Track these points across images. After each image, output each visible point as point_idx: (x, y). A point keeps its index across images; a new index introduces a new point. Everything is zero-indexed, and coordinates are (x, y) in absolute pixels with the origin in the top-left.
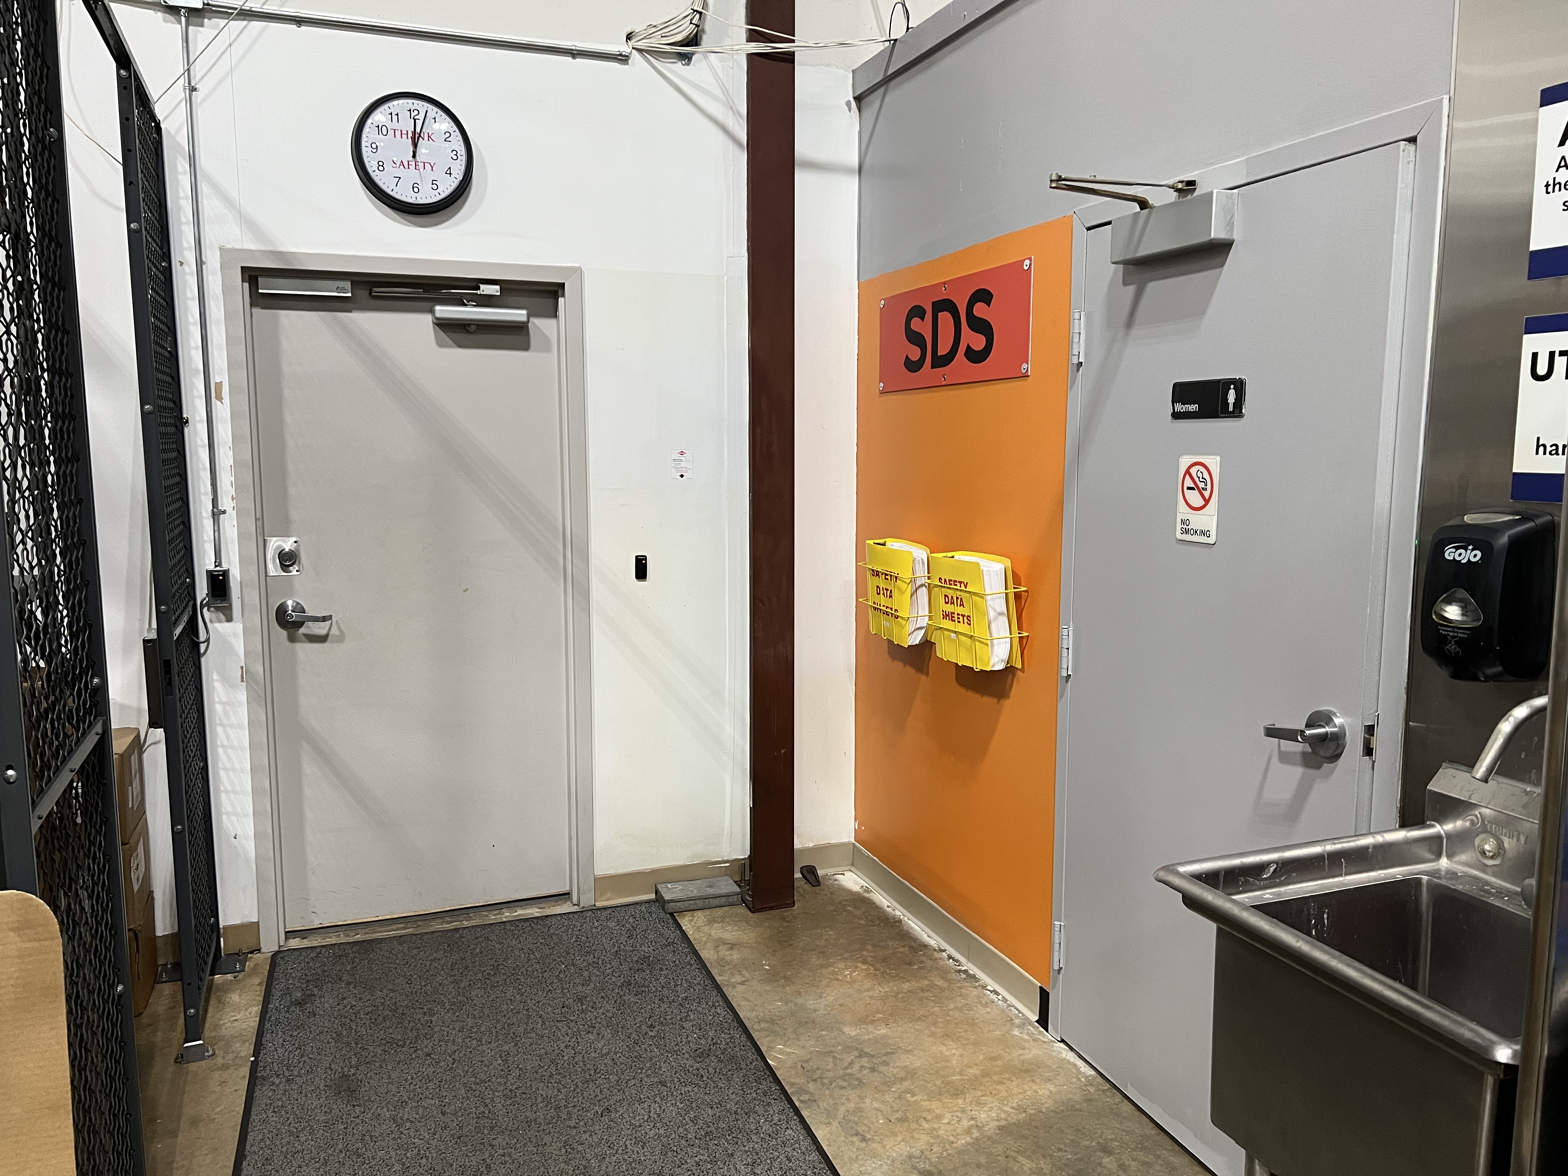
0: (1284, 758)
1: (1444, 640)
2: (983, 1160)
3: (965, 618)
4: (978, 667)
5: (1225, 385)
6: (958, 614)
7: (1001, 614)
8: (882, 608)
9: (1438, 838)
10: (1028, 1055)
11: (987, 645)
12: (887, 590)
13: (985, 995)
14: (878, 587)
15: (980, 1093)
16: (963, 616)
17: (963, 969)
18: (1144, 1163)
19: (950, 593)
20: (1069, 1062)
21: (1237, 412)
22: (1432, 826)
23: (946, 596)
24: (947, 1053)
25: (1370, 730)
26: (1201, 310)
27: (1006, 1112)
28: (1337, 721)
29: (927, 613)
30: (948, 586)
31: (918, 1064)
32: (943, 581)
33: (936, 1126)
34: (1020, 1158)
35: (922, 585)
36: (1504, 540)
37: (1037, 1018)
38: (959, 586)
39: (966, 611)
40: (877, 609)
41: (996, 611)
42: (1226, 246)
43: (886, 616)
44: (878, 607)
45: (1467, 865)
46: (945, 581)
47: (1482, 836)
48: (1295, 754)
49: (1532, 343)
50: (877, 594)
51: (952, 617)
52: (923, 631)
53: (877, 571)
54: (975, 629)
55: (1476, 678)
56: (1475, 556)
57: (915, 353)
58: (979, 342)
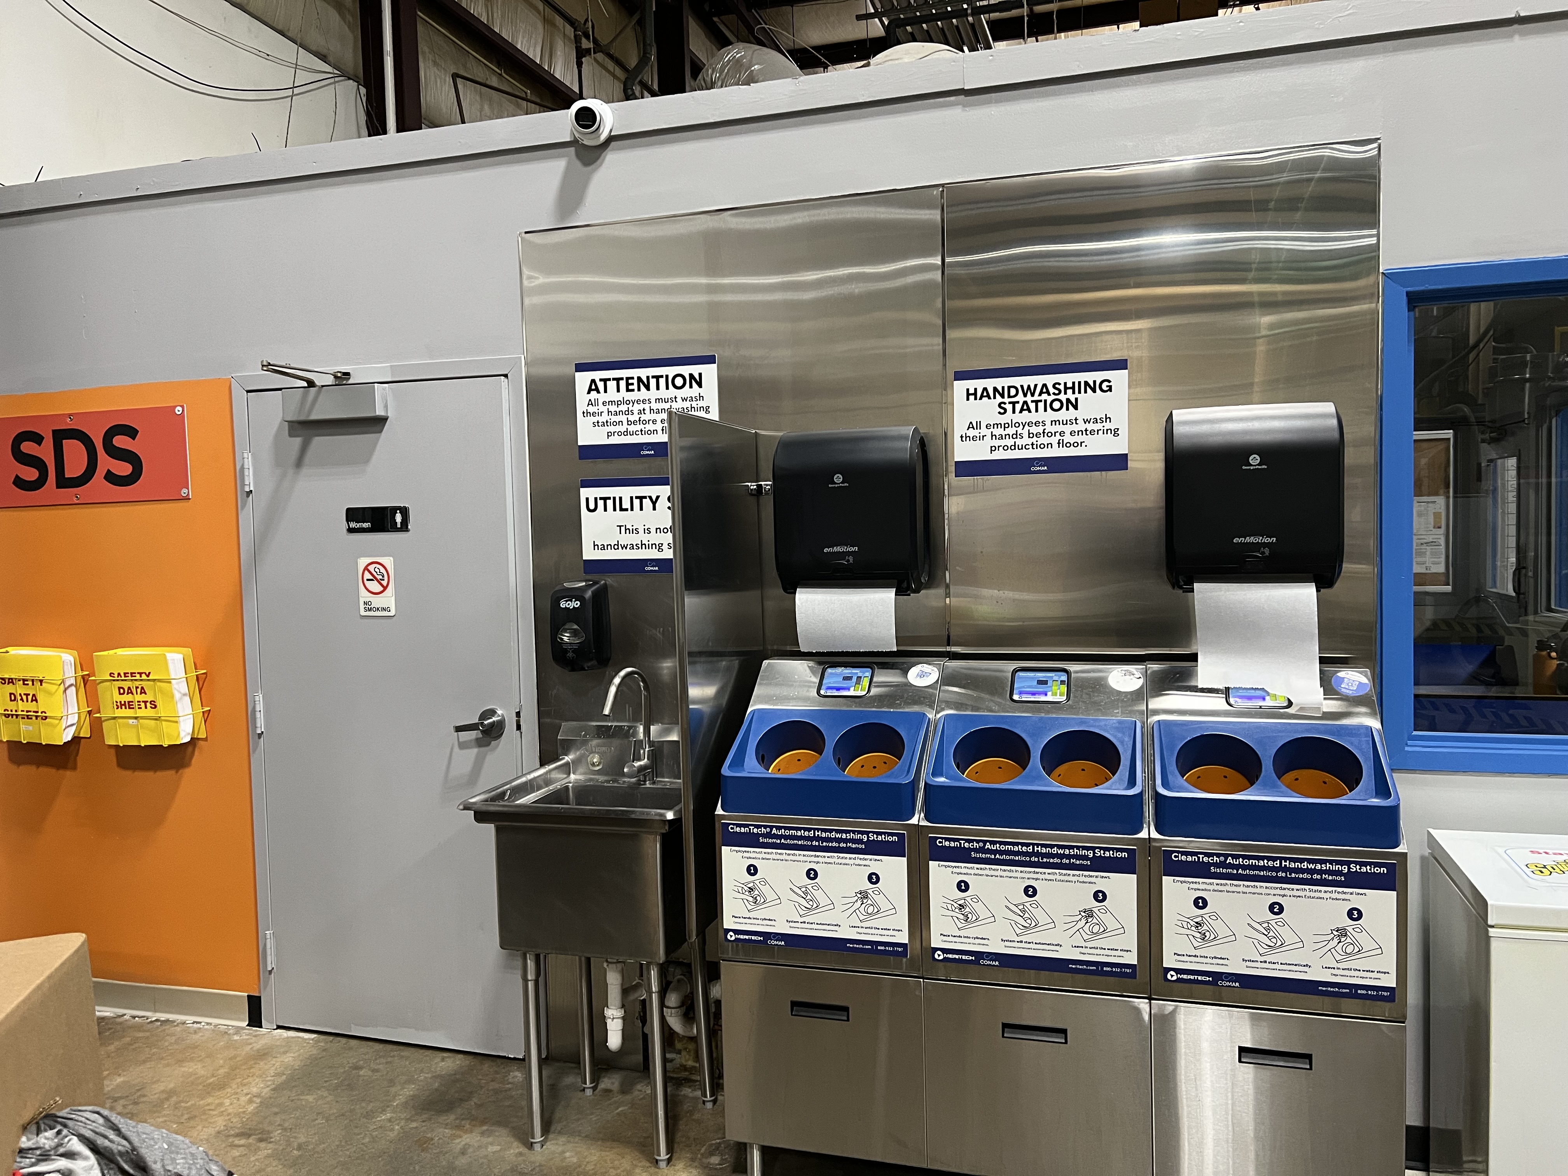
0: (463, 746)
1: (566, 651)
2: (276, 1110)
3: (148, 704)
4: (166, 744)
5: (394, 510)
6: (138, 702)
7: (185, 695)
8: (20, 713)
9: (567, 764)
10: (257, 1046)
11: (177, 722)
12: (27, 695)
13: (189, 1027)
14: (11, 694)
15: (240, 1080)
16: (145, 702)
17: (154, 1019)
18: (387, 1063)
19: (126, 685)
20: (293, 1038)
21: (404, 527)
22: (564, 758)
23: (119, 688)
24: (191, 1070)
25: (518, 714)
26: (365, 459)
27: (270, 1081)
28: (499, 712)
29: (77, 711)
30: (123, 678)
31: (172, 1085)
32: (116, 675)
33: (222, 1109)
34: (302, 1097)
35: (71, 685)
36: (588, 594)
37: (247, 1023)
38: (138, 677)
39: (148, 697)
40: (12, 715)
41: (180, 693)
42: (383, 420)
43: (26, 720)
44: (14, 713)
45: (584, 774)
46: (119, 674)
47: (591, 755)
48: (471, 741)
49: (585, 493)
50: (11, 700)
51: (129, 705)
52: (74, 728)
53: (9, 679)
54: (162, 711)
55: (583, 669)
56: (577, 604)
57: (31, 474)
58: (124, 469)
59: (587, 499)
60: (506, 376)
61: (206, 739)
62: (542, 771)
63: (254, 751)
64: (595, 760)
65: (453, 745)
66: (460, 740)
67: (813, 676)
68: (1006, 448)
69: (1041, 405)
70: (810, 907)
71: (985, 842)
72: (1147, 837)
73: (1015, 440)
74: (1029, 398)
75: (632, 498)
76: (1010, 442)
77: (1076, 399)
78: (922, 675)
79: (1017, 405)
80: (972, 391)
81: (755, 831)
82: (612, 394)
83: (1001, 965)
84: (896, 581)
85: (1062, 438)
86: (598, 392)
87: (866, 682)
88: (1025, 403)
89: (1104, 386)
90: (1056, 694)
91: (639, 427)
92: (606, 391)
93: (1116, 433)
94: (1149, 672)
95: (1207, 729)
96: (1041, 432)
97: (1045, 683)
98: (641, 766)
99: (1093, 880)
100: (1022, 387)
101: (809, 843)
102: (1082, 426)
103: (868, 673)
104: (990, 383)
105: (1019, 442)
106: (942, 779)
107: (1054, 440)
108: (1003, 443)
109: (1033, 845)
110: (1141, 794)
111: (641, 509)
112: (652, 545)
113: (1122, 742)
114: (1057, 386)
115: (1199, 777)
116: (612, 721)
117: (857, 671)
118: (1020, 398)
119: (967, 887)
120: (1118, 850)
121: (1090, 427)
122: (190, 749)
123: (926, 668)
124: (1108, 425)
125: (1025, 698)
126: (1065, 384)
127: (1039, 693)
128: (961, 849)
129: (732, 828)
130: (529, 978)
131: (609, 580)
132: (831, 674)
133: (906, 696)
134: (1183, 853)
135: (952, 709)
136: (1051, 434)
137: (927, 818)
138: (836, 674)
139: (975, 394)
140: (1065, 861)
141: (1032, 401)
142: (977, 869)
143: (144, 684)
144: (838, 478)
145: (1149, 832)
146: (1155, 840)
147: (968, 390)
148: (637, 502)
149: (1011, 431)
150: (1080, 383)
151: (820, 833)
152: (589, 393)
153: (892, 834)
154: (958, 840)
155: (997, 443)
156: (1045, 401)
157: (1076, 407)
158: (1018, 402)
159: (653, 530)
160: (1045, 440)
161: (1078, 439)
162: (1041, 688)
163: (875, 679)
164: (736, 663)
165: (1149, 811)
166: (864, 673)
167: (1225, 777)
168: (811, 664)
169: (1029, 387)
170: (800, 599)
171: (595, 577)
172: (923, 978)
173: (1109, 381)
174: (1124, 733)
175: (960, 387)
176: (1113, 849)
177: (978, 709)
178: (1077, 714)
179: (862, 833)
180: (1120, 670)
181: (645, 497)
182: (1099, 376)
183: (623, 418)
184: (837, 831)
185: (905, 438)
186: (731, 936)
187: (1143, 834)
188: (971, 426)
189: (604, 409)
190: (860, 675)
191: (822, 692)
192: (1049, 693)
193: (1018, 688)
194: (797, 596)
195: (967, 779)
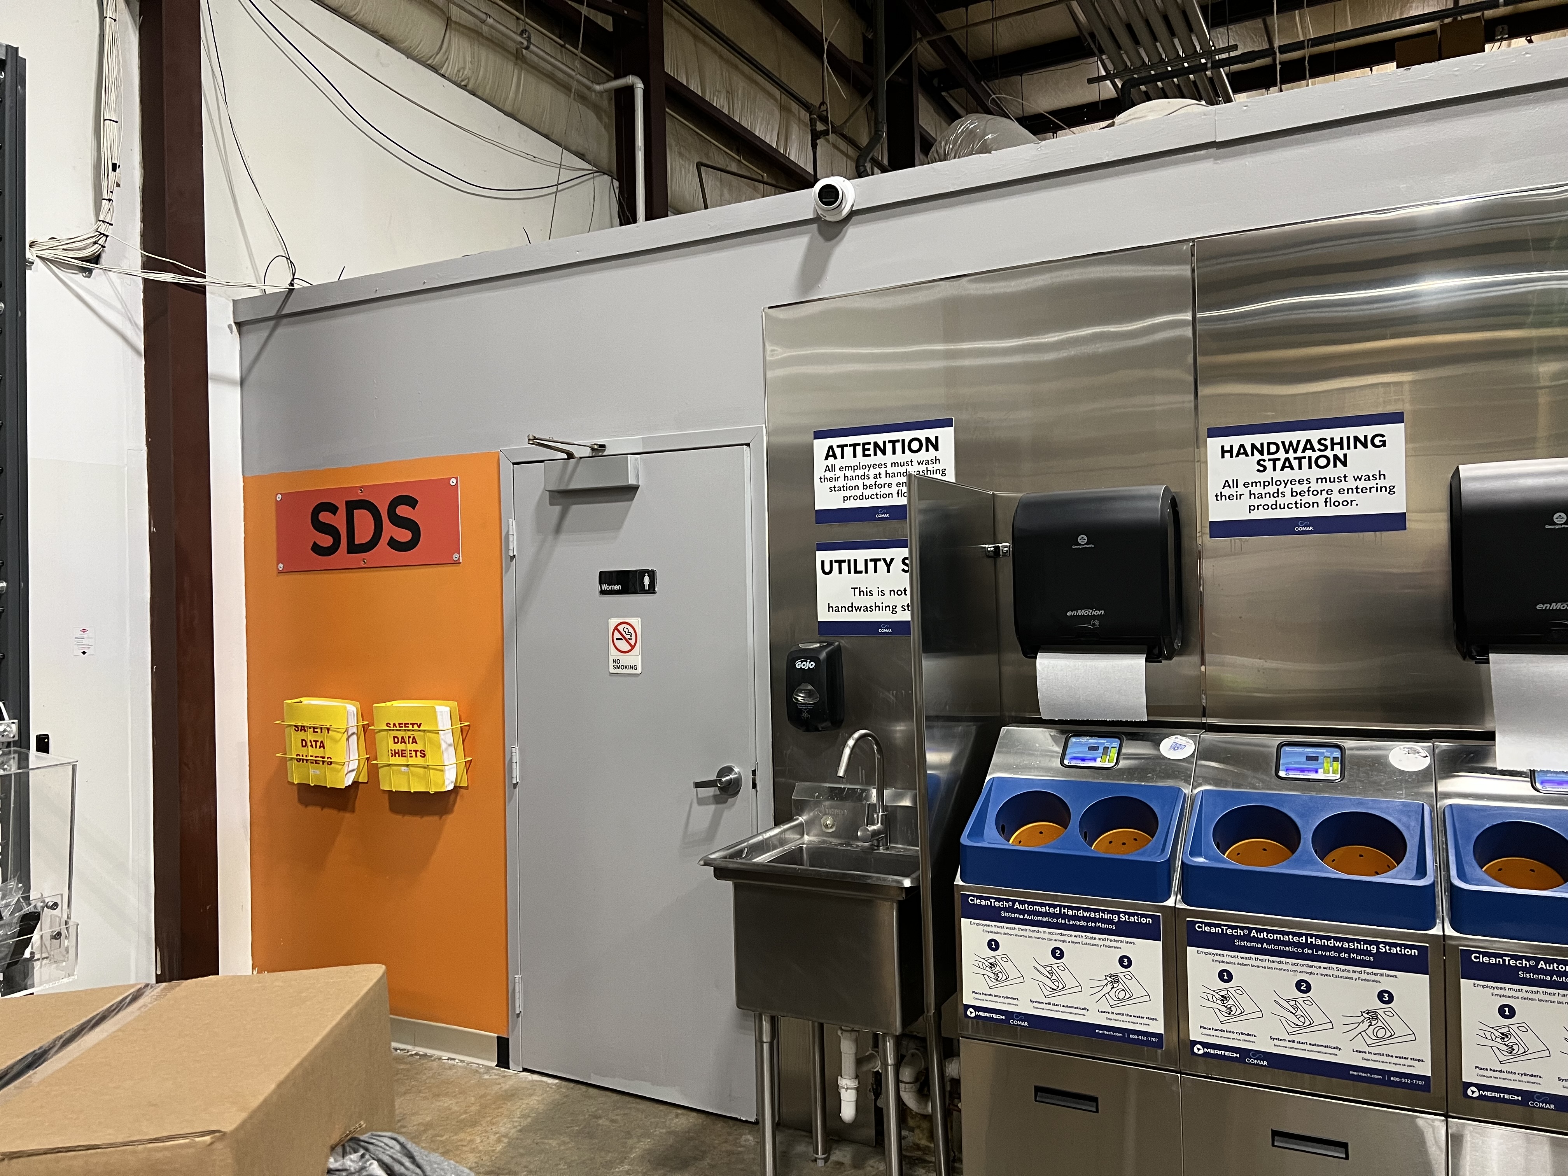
0: (701, 802)
1: (801, 711)
2: (522, 1151)
3: (419, 753)
4: (432, 791)
5: (642, 573)
6: (410, 751)
7: (450, 745)
8: (309, 758)
9: (801, 824)
10: (506, 1086)
11: (442, 771)
12: (316, 742)
13: (444, 1063)
14: (302, 740)
15: (489, 1119)
16: (416, 751)
17: (414, 1053)
18: (624, 1114)
19: (400, 734)
20: (537, 1081)
21: (652, 590)
22: (798, 819)
23: (394, 737)
24: (446, 1105)
25: (754, 773)
26: (617, 525)
27: (516, 1122)
28: (736, 770)
29: (357, 757)
30: (398, 728)
31: (429, 1118)
32: (392, 726)
33: (473, 1146)
34: (546, 1141)
35: (353, 734)
36: (823, 655)
37: (496, 1063)
38: (410, 727)
39: (419, 747)
40: (303, 760)
41: (446, 743)
42: (634, 489)
43: (314, 765)
44: (304, 757)
45: (818, 835)
46: (394, 725)
47: (825, 817)
48: (708, 797)
49: (821, 555)
50: (303, 746)
51: (402, 753)
52: (355, 772)
53: (302, 726)
54: (430, 760)
55: (817, 730)
56: (812, 665)
57: (326, 541)
58: (404, 536)
59: (823, 562)
60: (748, 445)
61: (466, 788)
62: (777, 831)
63: (510, 800)
64: (828, 822)
65: (692, 800)
66: (699, 796)
67: (1055, 745)
68: (1266, 507)
69: (1305, 462)
70: (1056, 988)
71: (1250, 930)
72: (1442, 934)
73: (1277, 499)
74: (1291, 455)
75: (866, 561)
76: (1271, 501)
77: (1345, 455)
78: (1175, 747)
79: (1277, 462)
80: (1227, 448)
81: (997, 904)
82: (849, 460)
83: (1269, 1066)
84: (1145, 647)
85: (1329, 496)
86: (836, 458)
87: (1113, 753)
88: (1287, 459)
89: (1377, 441)
90: (1329, 771)
91: (874, 491)
92: (842, 457)
93: (1391, 490)
94: (1437, 751)
95: (1510, 816)
96: (1306, 490)
97: (1316, 759)
98: (874, 830)
99: (1377, 978)
100: (1283, 443)
101: (1055, 920)
102: (1352, 484)
103: (1116, 743)
104: (1247, 440)
105: (1281, 501)
106: (1200, 860)
107: (1321, 499)
108: (1263, 502)
109: (1307, 935)
110: (1433, 885)
111: (876, 571)
112: (886, 607)
113: (1408, 827)
114: (1323, 442)
115: (1500, 870)
116: (846, 784)
117: (1104, 742)
118: (1281, 455)
119: (1230, 977)
120: (1407, 946)
121: (1361, 484)
122: (453, 796)
123: (1180, 740)
124: (1382, 483)
125: (1292, 775)
126: (1332, 439)
127: (1309, 770)
128: (1223, 935)
129: (972, 900)
130: (765, 1040)
131: (843, 642)
132: (1075, 743)
133: (1158, 769)
134: (1485, 954)
135: (1210, 784)
136: (1316, 493)
137: (1185, 900)
138: (1080, 744)
139: (1231, 451)
140: (1343, 955)
141: (1295, 458)
142: (1242, 958)
143: (416, 734)
144: (1083, 539)
145: (1443, 928)
146: (1451, 938)
147: (1223, 447)
148: (871, 565)
149: (1272, 489)
150: (1348, 438)
151: (1066, 911)
152: (826, 459)
153: (1146, 916)
154: (1219, 926)
155: (1256, 502)
156: (1310, 458)
157: (1344, 464)
158: (1279, 459)
159: (887, 593)
160: (1311, 499)
161: (1349, 497)
162: (1311, 765)
163: (1124, 751)
164: (973, 729)
165: (1442, 904)
166: (1111, 743)
167: (1533, 871)
168: (1053, 732)
169: (1291, 443)
170: (1041, 664)
171: (830, 638)
172: (1181, 1073)
173: (1383, 436)
174: (1409, 816)
175: (1214, 444)
176: (1400, 945)
177: (1239, 786)
178: (1355, 794)
179: (1113, 913)
180: (1402, 747)
181: (880, 560)
182: (1370, 431)
183: (859, 483)
184: (1085, 910)
185: (1156, 497)
186: (971, 1013)
187: (1436, 931)
188: (1226, 484)
189: (841, 474)
190: (1106, 745)
191: (1066, 762)
192: (1321, 771)
193: (1283, 764)
194: (1038, 660)
195: (1228, 861)
